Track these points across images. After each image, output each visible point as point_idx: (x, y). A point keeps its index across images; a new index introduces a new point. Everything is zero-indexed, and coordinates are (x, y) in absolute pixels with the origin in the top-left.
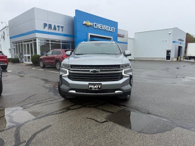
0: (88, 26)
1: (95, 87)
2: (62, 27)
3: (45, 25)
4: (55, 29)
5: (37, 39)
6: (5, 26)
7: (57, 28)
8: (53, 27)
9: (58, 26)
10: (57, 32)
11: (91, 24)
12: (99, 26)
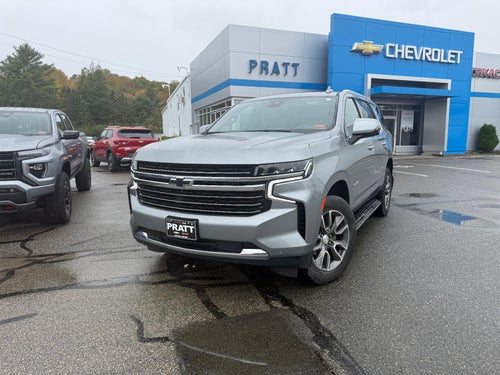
0: (367, 55)
1: (181, 228)
2: (295, 66)
3: (253, 64)
4: (276, 71)
5: (233, 100)
6: (185, 75)
7: (281, 69)
8: (270, 68)
9: (285, 65)
10: (280, 78)
11: (378, 48)
12: (404, 51)
